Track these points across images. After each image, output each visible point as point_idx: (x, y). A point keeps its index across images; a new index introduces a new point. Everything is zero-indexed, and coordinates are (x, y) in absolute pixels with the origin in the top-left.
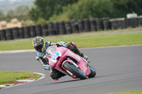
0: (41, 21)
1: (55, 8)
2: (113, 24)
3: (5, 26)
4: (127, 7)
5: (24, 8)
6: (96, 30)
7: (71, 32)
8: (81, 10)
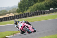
0: (21, 13)
1: (25, 8)
2: (45, 12)
3: (8, 16)
4: (50, 6)
5: (14, 9)
6: (40, 15)
7: (31, 16)
8: (34, 8)
